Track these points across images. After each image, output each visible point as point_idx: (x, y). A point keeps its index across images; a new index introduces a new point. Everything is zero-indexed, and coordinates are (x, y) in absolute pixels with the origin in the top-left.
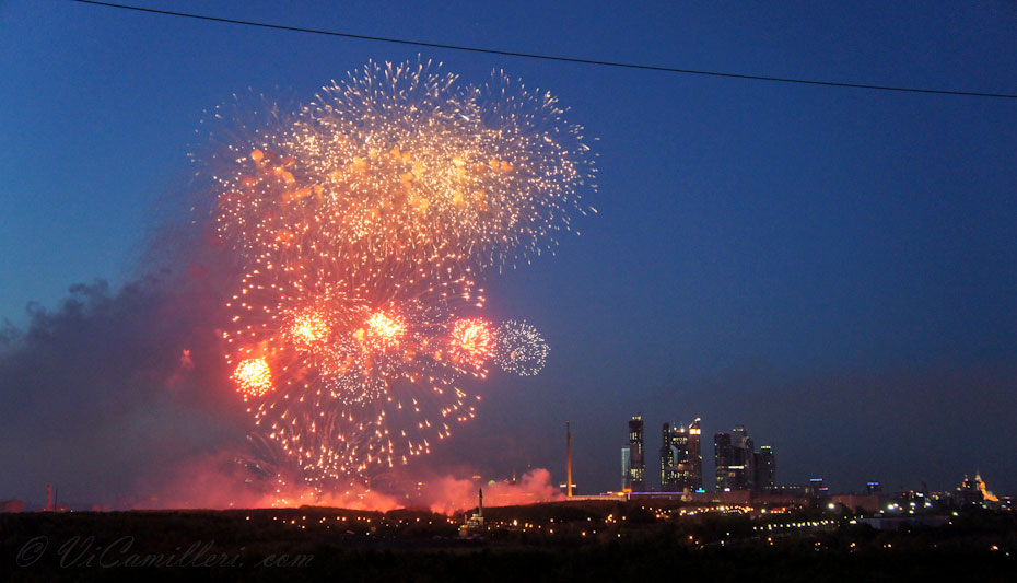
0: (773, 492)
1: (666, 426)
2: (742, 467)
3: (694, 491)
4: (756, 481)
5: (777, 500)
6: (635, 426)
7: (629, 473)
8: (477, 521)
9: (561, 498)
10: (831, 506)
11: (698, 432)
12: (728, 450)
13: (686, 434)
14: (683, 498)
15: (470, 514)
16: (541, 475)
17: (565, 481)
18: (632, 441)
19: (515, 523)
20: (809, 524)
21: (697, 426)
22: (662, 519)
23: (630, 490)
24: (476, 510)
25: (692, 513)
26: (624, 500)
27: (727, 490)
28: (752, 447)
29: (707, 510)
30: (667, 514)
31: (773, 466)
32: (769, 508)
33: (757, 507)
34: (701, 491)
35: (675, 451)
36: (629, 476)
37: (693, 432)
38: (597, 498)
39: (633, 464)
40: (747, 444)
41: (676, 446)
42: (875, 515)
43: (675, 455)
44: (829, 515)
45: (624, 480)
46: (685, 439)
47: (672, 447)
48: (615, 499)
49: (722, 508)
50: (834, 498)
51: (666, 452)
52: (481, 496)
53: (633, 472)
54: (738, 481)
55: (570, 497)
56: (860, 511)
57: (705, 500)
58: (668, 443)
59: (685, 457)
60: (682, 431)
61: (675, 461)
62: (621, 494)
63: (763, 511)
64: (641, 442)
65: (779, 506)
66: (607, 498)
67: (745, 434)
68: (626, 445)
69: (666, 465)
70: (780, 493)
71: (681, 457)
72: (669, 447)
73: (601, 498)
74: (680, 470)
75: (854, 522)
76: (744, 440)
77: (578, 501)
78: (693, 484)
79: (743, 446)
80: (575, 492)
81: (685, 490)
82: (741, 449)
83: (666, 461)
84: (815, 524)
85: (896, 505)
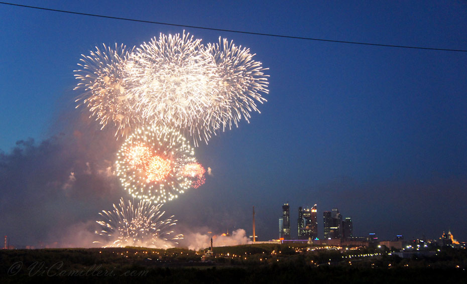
0: (352, 240)
1: (300, 208)
2: (337, 228)
3: (314, 239)
4: (343, 235)
5: (353, 244)
6: (286, 208)
7: (282, 231)
8: (210, 253)
9: (250, 243)
10: (379, 246)
11: (316, 211)
12: (330, 220)
13: (310, 212)
14: (309, 242)
15: (206, 250)
16: (241, 232)
17: (252, 235)
18: (284, 215)
19: (228, 254)
20: (369, 255)
21: (315, 208)
22: (298, 253)
23: (283, 239)
24: (210, 249)
25: (313, 250)
26: (280, 243)
27: (330, 239)
28: (341, 218)
29: (320, 248)
30: (301, 250)
31: (352, 227)
32: (350, 247)
33: (344, 247)
34: (317, 239)
35: (305, 220)
36: (283, 232)
37: (313, 211)
38: (267, 242)
39: (285, 226)
40: (339, 217)
41: (305, 217)
42: (400, 251)
43: (305, 222)
44: (378, 251)
45: (280, 234)
46: (309, 214)
47: (303, 218)
48: (276, 243)
49: (327, 247)
50: (380, 243)
51: (300, 220)
52: (212, 242)
53: (285, 230)
54: (335, 235)
55: (255, 242)
56: (393, 249)
57: (319, 244)
58: (301, 216)
59: (309, 223)
60: (308, 210)
61: (305, 225)
62: (279, 241)
63: (347, 249)
64: (288, 215)
65: (354, 246)
66: (272, 243)
67: (338, 212)
68: (282, 217)
69: (300, 227)
70: (355, 240)
71: (308, 223)
72: (301, 218)
73: (269, 242)
74: (308, 229)
75: (390, 254)
76: (338, 215)
77: (259, 244)
78: (313, 236)
79: (337, 217)
80: (257, 240)
81: (310, 239)
82: (336, 219)
83: (300, 225)
84: (371, 255)
85: (410, 246)
